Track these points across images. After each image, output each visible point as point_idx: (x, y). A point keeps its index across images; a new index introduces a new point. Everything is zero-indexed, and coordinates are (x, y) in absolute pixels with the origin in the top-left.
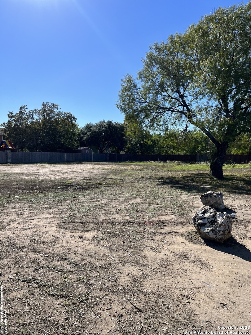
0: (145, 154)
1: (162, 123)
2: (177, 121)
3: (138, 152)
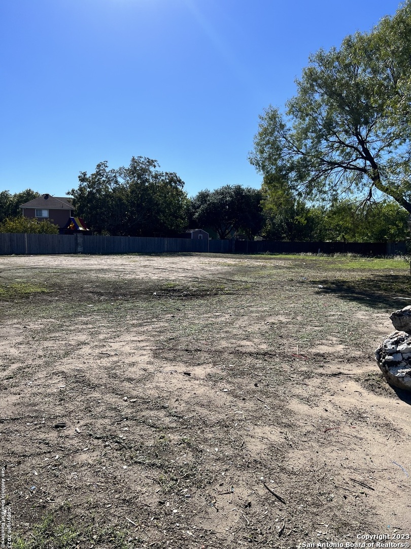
0: (297, 240)
1: (327, 188)
2: (354, 185)
3: (284, 237)
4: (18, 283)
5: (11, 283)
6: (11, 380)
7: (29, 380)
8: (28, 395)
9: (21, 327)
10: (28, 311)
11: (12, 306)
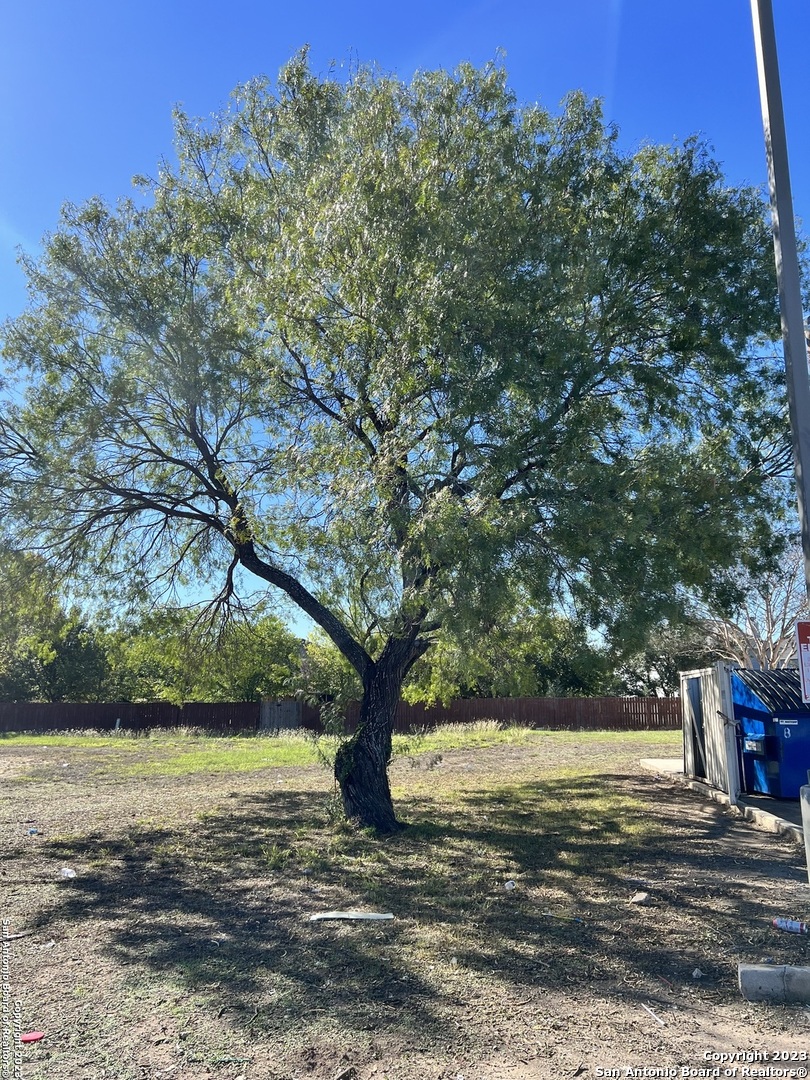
0: (66, 700)
1: (118, 567)
3: (34, 694)
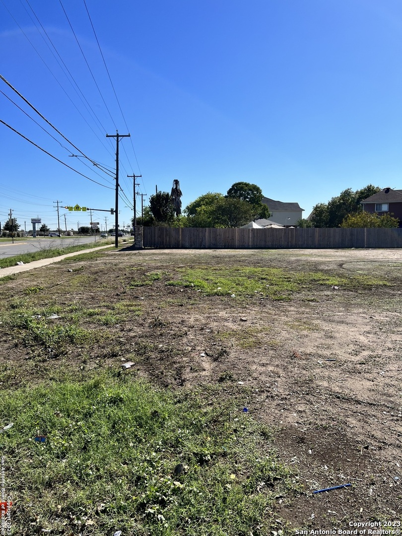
4: (360, 275)
5: (353, 274)
6: (364, 365)
7: (381, 369)
8: (381, 384)
9: (367, 317)
10: (372, 303)
11: (357, 296)
